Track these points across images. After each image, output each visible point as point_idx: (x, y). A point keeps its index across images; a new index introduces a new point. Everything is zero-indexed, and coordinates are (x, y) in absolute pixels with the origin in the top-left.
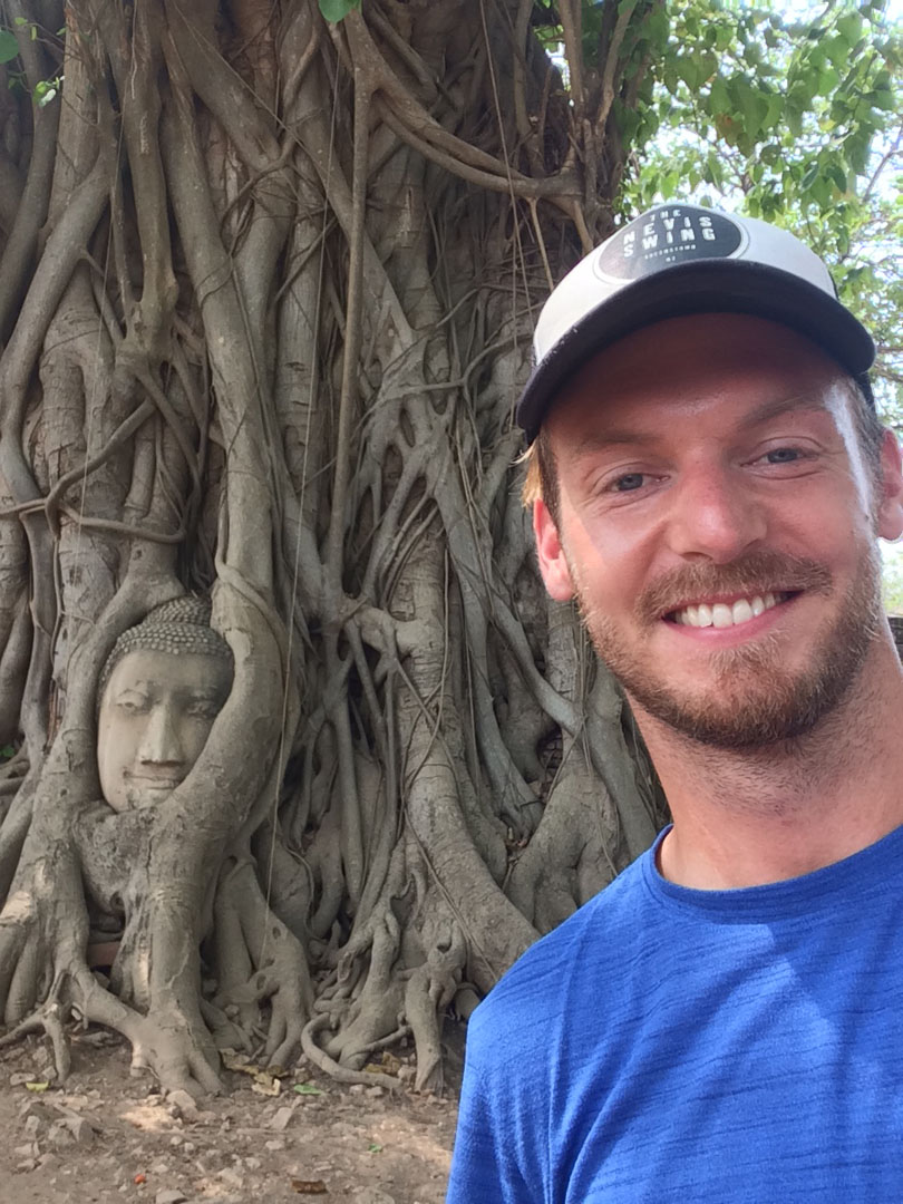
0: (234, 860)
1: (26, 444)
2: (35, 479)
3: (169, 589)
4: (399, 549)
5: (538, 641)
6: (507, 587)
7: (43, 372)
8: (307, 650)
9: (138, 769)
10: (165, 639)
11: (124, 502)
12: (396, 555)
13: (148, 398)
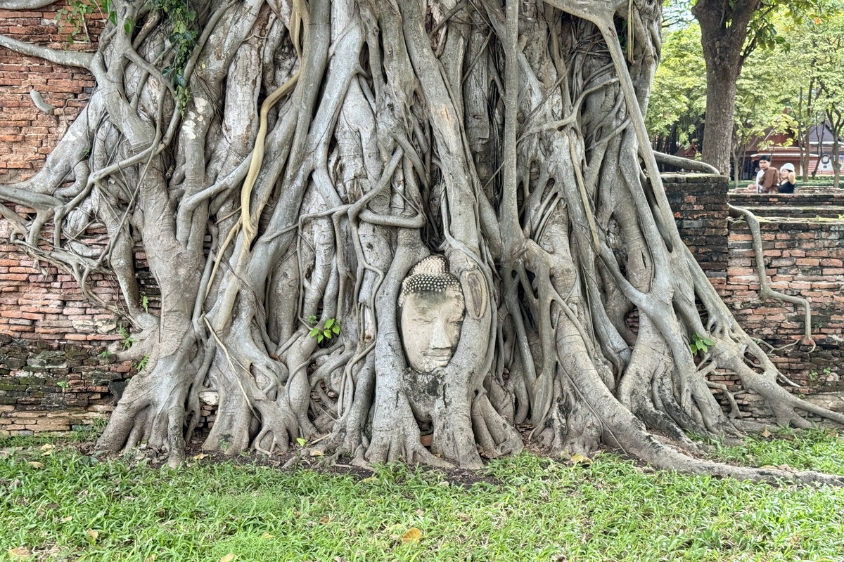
0: (477, 392)
1: (331, 174)
2: (338, 192)
3: (423, 251)
4: (543, 216)
5: (621, 258)
6: (603, 230)
7: (339, 135)
8: (494, 275)
9: (430, 351)
10: (432, 284)
11: (390, 204)
12: (541, 219)
13: (399, 146)
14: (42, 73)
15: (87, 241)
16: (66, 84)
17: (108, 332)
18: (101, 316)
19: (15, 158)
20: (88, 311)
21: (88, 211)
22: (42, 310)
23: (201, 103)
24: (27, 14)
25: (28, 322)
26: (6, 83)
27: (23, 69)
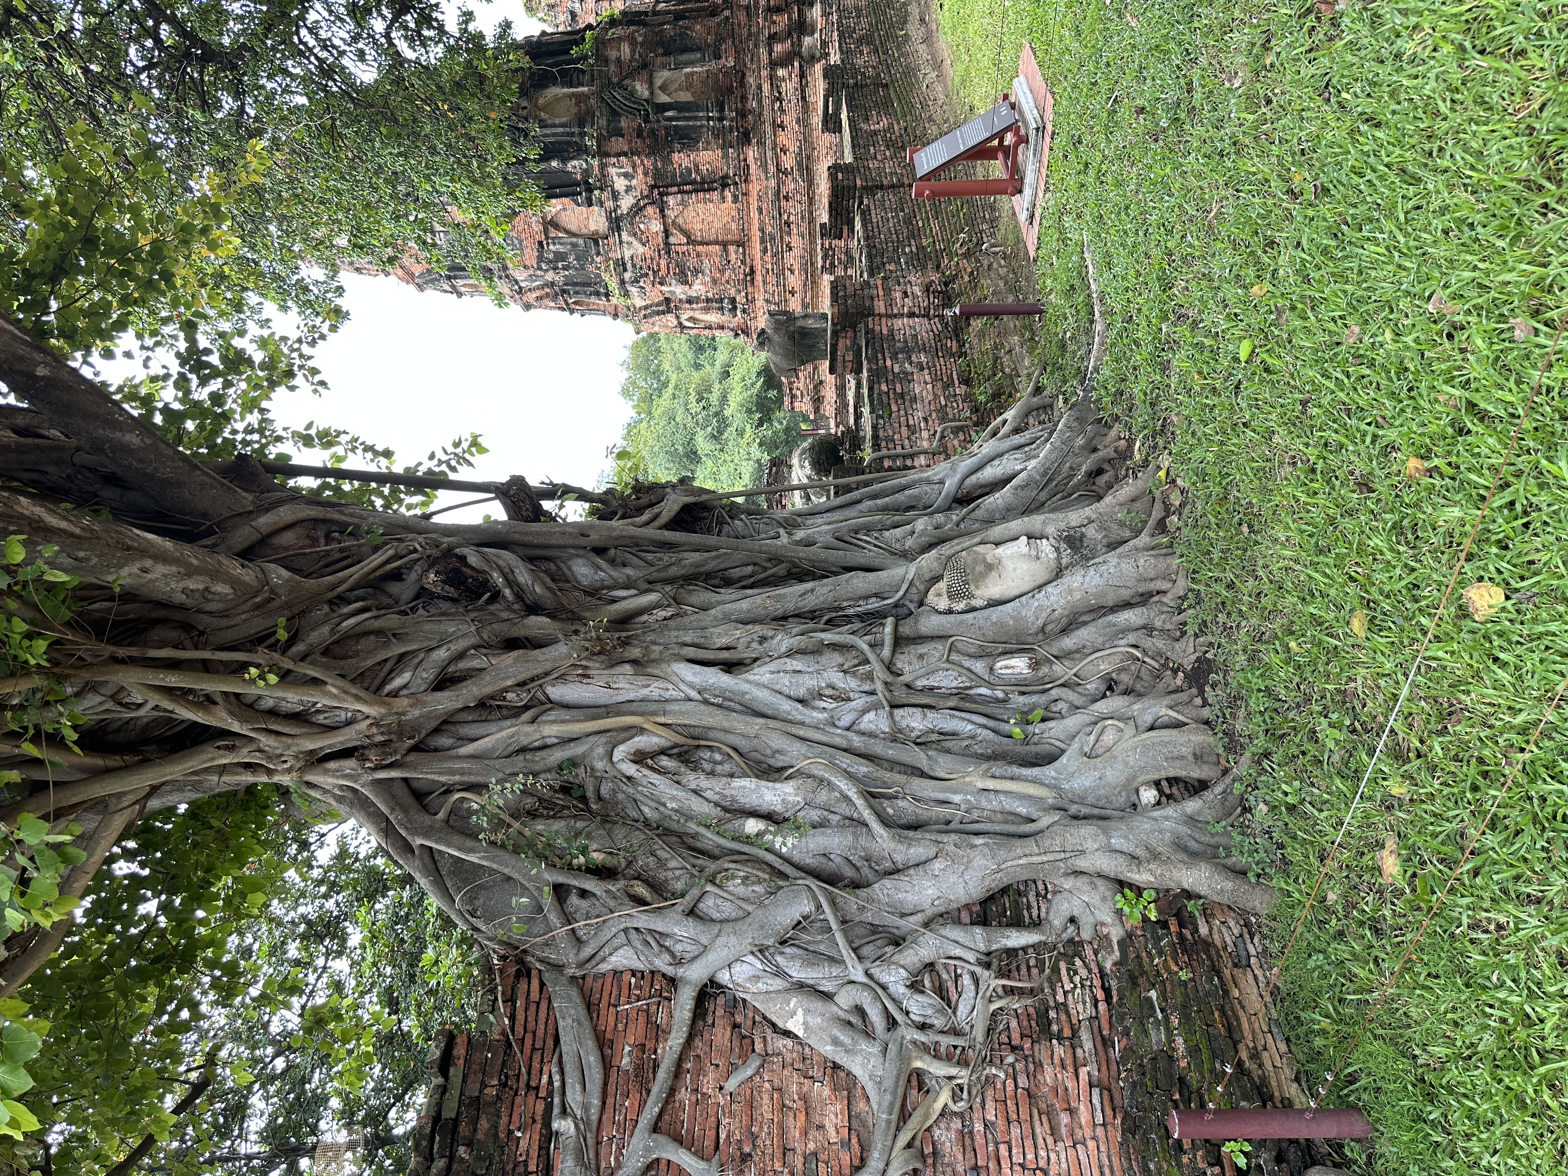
14: (700, 1071)
15: (954, 997)
16: (721, 1034)
17: (1086, 966)
18: (1065, 979)
19: (832, 1116)
20: (1060, 998)
21: (907, 991)
22: (1071, 1069)
23: (752, 826)
24: (611, 1089)
25: (1096, 1092)
26: (714, 1125)
27: (694, 1099)
